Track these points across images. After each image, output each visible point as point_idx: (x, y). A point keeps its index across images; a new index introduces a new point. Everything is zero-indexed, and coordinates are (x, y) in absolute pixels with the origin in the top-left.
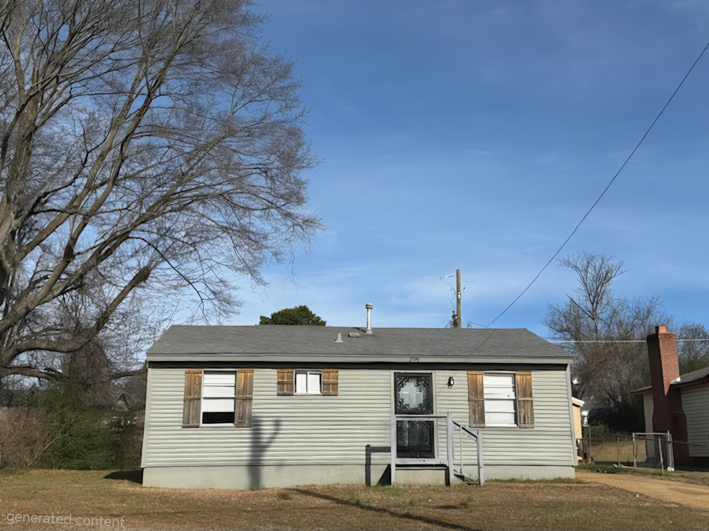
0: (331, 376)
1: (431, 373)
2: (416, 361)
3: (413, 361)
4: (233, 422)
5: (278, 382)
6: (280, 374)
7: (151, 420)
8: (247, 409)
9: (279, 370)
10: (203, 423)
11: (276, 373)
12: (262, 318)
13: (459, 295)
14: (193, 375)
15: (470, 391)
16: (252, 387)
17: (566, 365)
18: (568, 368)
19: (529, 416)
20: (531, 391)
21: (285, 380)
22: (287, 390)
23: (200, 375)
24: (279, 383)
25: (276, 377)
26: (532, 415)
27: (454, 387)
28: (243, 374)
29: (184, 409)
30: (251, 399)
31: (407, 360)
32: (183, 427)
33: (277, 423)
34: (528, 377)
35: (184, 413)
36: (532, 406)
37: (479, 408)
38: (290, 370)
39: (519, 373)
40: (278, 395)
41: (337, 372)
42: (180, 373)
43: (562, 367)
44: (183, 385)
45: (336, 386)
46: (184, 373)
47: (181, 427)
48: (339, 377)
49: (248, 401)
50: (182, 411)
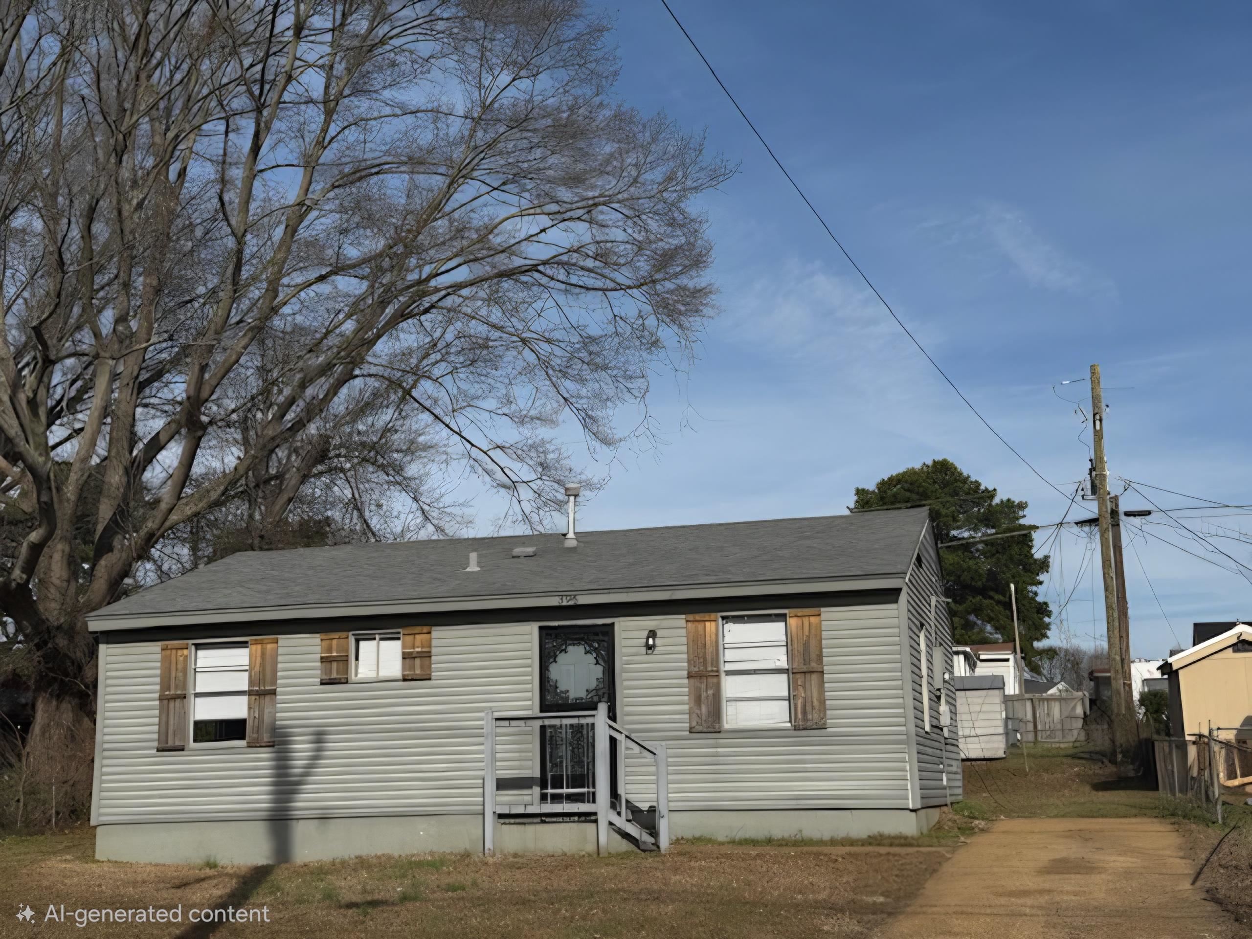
0: (418, 643)
1: (613, 624)
2: (571, 603)
3: (565, 603)
4: (243, 738)
5: (322, 658)
6: (325, 643)
7: (106, 738)
8: (266, 711)
9: (324, 637)
10: (195, 741)
11: (319, 640)
12: (860, 492)
13: (1098, 423)
14: (174, 652)
15: (692, 656)
16: (275, 671)
17: (899, 590)
18: (903, 597)
19: (816, 703)
20: (821, 652)
21: (334, 654)
22: (338, 673)
23: (185, 652)
24: (323, 660)
25: (318, 649)
26: (822, 702)
27: (658, 650)
28: (259, 646)
29: (160, 717)
30: (273, 693)
31: (554, 601)
32: (158, 750)
33: (319, 738)
34: (813, 620)
35: (159, 724)
36: (822, 682)
37: (710, 692)
38: (343, 634)
39: (793, 611)
40: (322, 684)
41: (430, 633)
42: (152, 650)
43: (890, 595)
44: (158, 672)
45: (426, 660)
46: (158, 649)
47: (154, 751)
48: (434, 643)
49: (268, 698)
50: (156, 720)
